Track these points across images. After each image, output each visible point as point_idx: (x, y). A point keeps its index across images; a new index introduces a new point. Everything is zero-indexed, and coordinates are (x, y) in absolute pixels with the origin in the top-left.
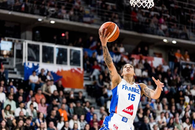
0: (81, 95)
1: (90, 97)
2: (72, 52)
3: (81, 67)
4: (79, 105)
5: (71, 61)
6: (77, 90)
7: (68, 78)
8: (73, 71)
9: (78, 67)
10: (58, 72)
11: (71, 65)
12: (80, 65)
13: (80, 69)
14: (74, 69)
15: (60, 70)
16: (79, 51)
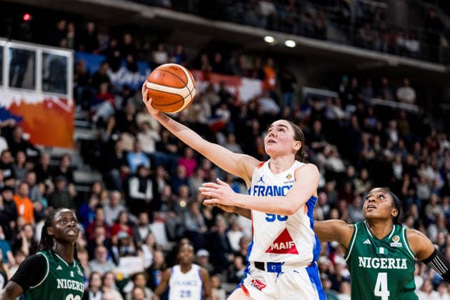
0: (67, 163)
1: (88, 167)
2: (48, 60)
3: (69, 97)
4: (62, 185)
5: (44, 81)
6: (58, 151)
7: (36, 122)
8: (50, 105)
9: (62, 96)
10: (13, 106)
11: (44, 90)
12: (65, 92)
13: (65, 101)
14: (51, 101)
15: (18, 103)
16: (65, 58)
